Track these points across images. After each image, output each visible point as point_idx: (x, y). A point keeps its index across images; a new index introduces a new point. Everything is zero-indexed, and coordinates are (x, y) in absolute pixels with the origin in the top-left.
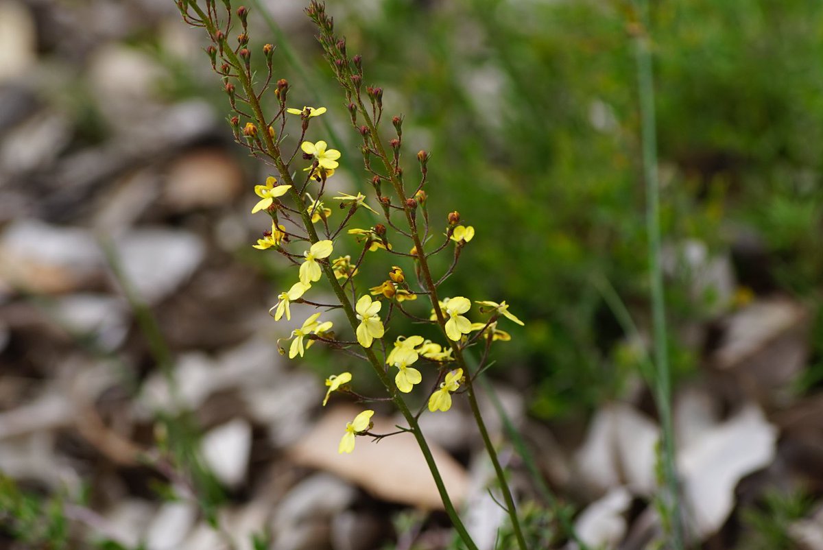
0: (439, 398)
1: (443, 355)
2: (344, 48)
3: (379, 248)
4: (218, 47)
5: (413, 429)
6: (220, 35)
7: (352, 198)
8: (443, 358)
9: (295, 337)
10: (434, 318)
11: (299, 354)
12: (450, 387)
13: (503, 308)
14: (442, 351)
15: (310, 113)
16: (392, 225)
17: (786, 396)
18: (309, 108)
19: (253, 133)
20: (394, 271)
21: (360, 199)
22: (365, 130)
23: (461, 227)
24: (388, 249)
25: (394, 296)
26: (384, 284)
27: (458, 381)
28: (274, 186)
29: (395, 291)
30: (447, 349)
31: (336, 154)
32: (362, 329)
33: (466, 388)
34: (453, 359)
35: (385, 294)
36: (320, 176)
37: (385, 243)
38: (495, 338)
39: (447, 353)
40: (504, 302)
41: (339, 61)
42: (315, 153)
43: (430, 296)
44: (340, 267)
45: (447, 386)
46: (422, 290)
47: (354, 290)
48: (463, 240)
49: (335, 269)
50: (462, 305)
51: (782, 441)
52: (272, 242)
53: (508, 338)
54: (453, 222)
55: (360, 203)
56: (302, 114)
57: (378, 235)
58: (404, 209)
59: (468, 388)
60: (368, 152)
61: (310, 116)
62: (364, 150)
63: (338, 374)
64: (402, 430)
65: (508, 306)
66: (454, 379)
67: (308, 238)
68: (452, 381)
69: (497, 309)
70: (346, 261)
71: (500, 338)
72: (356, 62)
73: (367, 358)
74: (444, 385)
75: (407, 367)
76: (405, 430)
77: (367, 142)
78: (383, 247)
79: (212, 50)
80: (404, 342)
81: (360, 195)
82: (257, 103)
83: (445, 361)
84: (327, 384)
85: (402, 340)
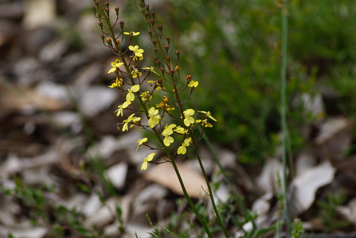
0: (182, 149)
1: (185, 132)
2: (148, 8)
3: (160, 89)
4: (96, 7)
5: (171, 161)
6: (97, 2)
7: (148, 68)
8: (184, 133)
9: (125, 123)
10: (182, 117)
11: (126, 130)
12: (186, 145)
13: (208, 114)
14: (184, 131)
15: (133, 34)
16: (165, 80)
17: (340, 156)
18: (132, 32)
19: (109, 41)
20: (164, 98)
21: (152, 69)
22: (154, 42)
23: (193, 81)
24: (163, 89)
25: (165, 108)
26: (161, 103)
27: (189, 143)
28: (117, 63)
29: (166, 106)
30: (186, 130)
31: (142, 51)
32: (151, 121)
33: (193, 145)
34: (188, 134)
35: (161, 107)
36: (137, 60)
37: (162, 86)
38: (206, 126)
39: (186, 131)
40: (209, 112)
41: (146, 14)
42: (134, 50)
43: (179, 108)
44: (145, 96)
45: (185, 144)
46: (177, 106)
47: (150, 105)
48: (193, 87)
49: (142, 97)
50: (191, 112)
51: (337, 175)
52: (116, 85)
53: (212, 126)
54: (189, 79)
55: (152, 70)
56: (130, 35)
57: (159, 83)
58: (169, 73)
59: (194, 145)
60: (156, 50)
61: (133, 35)
62: (154, 49)
63: (142, 138)
64: (167, 161)
65: (210, 113)
66: (188, 142)
67: (131, 84)
68: (187, 142)
69: (206, 114)
70: (147, 93)
71: (209, 126)
72: (153, 14)
73: (154, 132)
74: (184, 144)
75: (168, 136)
76: (168, 161)
77: (155, 46)
78: (161, 88)
79: (94, 8)
80: (169, 126)
81: (152, 67)
82: (112, 30)
83: (185, 134)
84: (138, 142)
85: (168, 125)
